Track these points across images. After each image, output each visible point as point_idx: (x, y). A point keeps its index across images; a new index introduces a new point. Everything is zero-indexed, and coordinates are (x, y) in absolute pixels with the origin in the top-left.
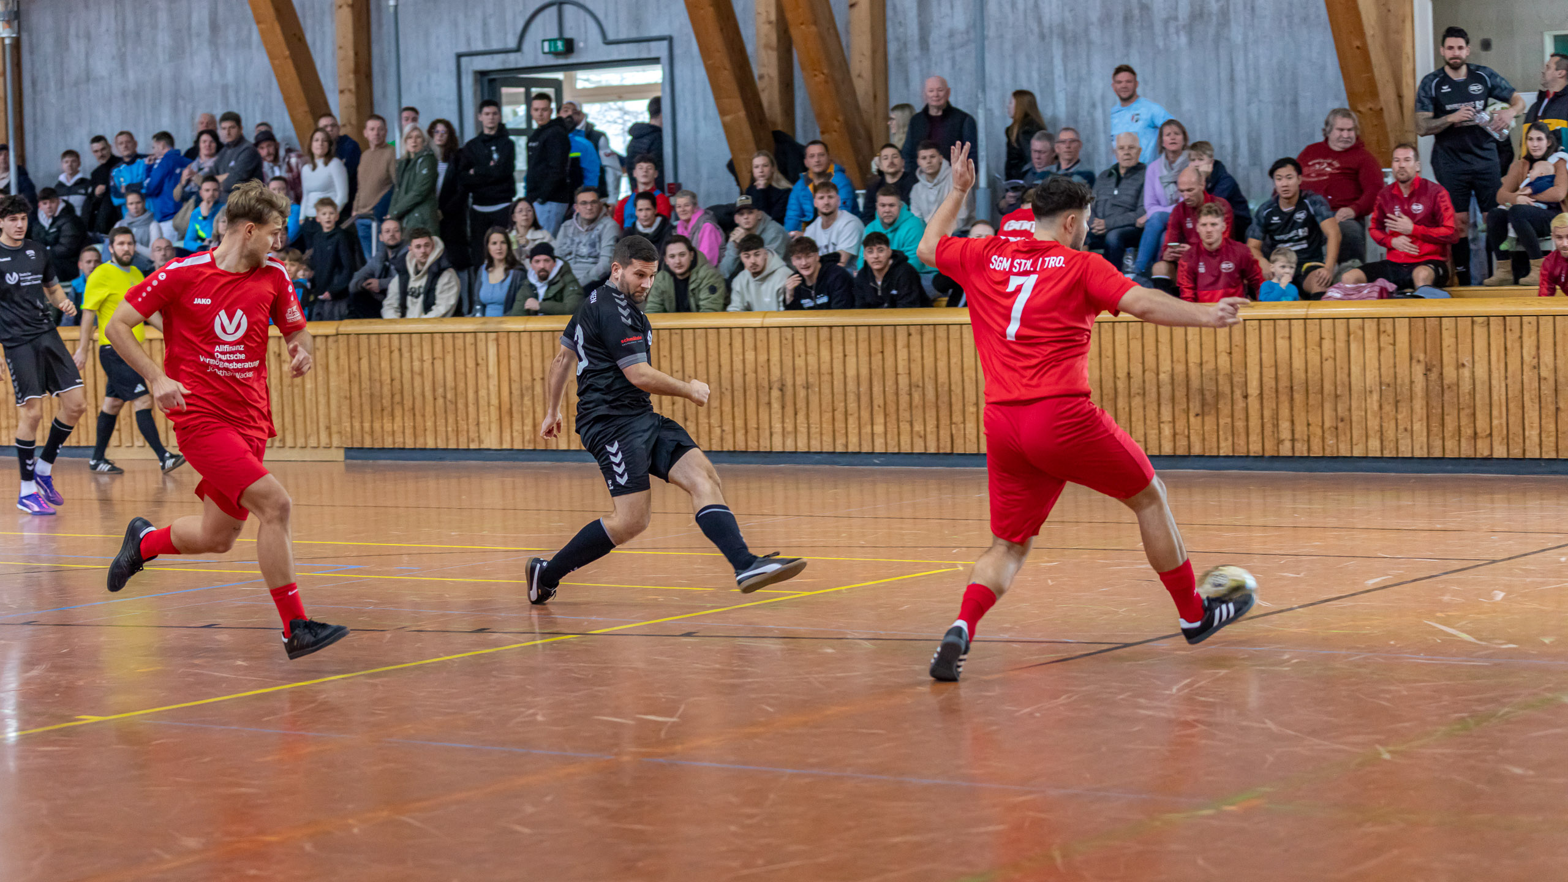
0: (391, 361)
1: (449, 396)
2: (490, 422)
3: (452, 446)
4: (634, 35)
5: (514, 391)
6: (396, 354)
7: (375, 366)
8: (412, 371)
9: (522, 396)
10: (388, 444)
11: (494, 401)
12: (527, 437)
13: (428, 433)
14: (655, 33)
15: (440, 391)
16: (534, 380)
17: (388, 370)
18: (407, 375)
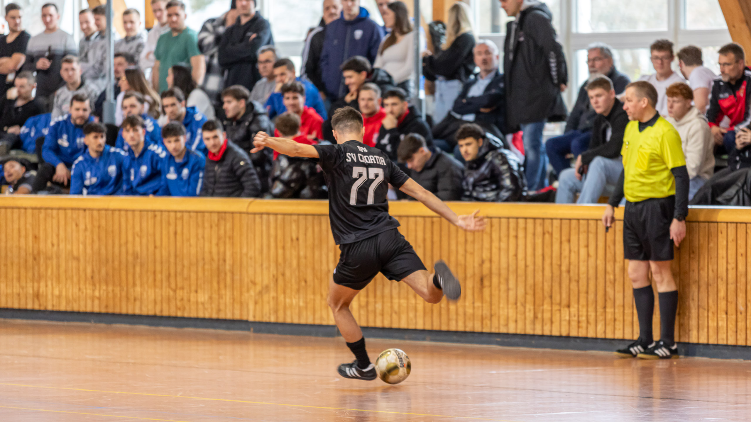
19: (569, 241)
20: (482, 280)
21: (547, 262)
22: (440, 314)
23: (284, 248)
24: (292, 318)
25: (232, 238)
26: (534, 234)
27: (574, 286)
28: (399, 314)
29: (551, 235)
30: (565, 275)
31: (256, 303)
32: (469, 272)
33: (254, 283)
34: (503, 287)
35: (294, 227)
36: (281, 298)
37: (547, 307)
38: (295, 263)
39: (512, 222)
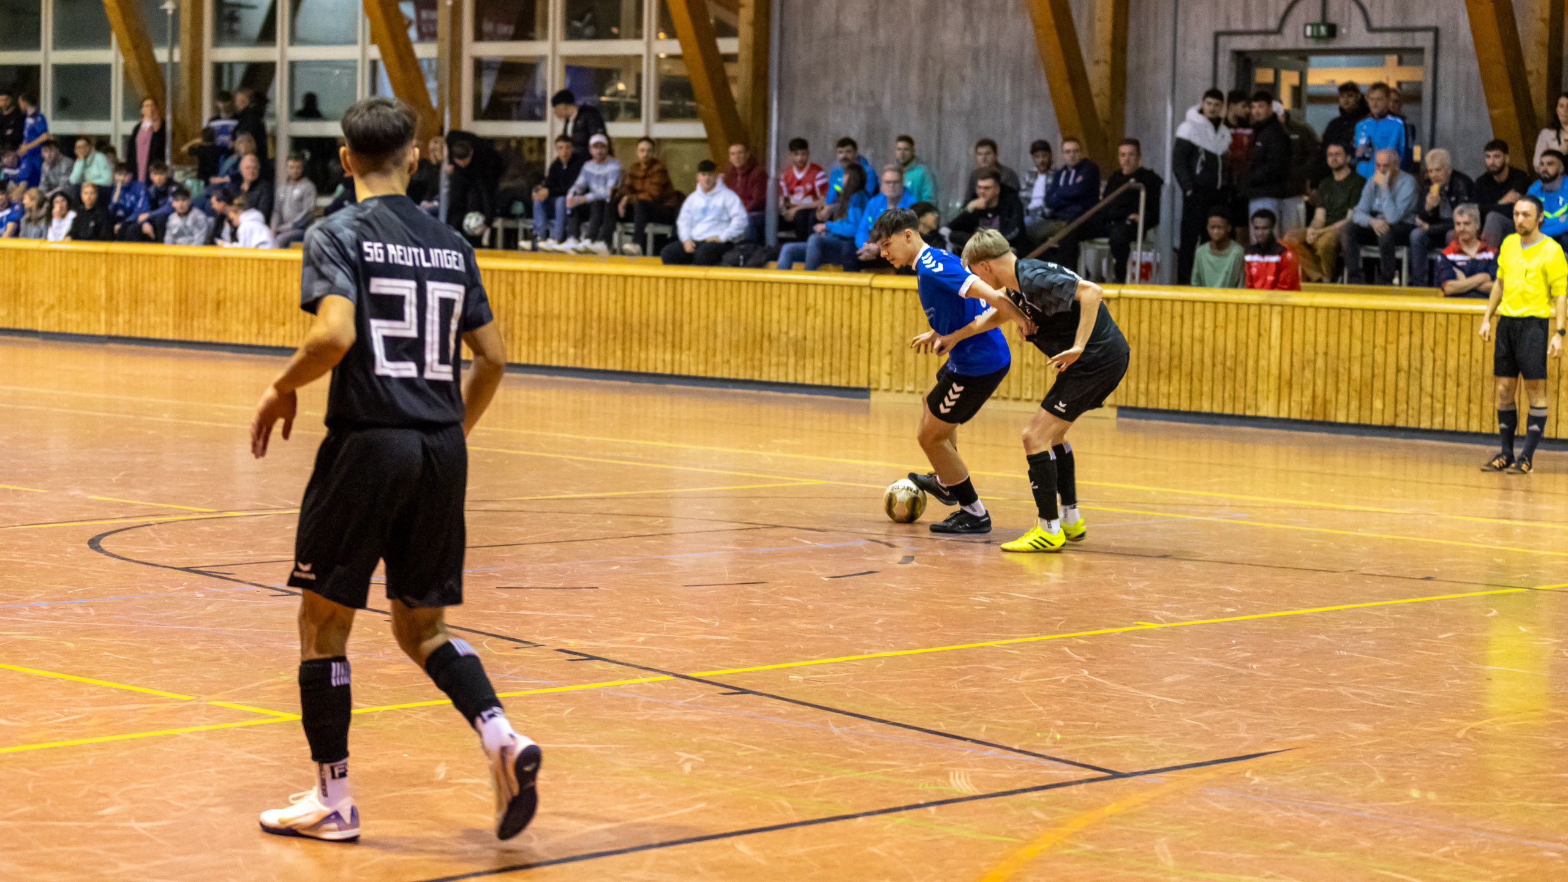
0: (1172, 326)
1: (1228, 363)
2: (1268, 391)
3: (1228, 411)
4: (1398, 23)
5: (1295, 364)
6: (1177, 320)
7: (1155, 331)
8: (1192, 337)
9: (1303, 368)
10: (1163, 405)
11: (1274, 371)
12: (1305, 408)
13: (1204, 397)
14: (1421, 22)
15: (1219, 358)
16: (1316, 353)
17: (1168, 334)
18: (1187, 341)
19: (285, 276)
20: (218, 304)
21: (268, 293)
22: (186, 328)
23: (66, 277)
24: (72, 329)
25: (26, 268)
26: (259, 271)
27: (288, 311)
28: (154, 328)
29: (272, 271)
30: (281, 301)
31: (44, 317)
32: (209, 297)
33: (42, 302)
34: (234, 310)
35: (74, 261)
36: (63, 314)
37: (267, 325)
38: (74, 288)
39: (242, 263)
